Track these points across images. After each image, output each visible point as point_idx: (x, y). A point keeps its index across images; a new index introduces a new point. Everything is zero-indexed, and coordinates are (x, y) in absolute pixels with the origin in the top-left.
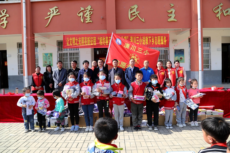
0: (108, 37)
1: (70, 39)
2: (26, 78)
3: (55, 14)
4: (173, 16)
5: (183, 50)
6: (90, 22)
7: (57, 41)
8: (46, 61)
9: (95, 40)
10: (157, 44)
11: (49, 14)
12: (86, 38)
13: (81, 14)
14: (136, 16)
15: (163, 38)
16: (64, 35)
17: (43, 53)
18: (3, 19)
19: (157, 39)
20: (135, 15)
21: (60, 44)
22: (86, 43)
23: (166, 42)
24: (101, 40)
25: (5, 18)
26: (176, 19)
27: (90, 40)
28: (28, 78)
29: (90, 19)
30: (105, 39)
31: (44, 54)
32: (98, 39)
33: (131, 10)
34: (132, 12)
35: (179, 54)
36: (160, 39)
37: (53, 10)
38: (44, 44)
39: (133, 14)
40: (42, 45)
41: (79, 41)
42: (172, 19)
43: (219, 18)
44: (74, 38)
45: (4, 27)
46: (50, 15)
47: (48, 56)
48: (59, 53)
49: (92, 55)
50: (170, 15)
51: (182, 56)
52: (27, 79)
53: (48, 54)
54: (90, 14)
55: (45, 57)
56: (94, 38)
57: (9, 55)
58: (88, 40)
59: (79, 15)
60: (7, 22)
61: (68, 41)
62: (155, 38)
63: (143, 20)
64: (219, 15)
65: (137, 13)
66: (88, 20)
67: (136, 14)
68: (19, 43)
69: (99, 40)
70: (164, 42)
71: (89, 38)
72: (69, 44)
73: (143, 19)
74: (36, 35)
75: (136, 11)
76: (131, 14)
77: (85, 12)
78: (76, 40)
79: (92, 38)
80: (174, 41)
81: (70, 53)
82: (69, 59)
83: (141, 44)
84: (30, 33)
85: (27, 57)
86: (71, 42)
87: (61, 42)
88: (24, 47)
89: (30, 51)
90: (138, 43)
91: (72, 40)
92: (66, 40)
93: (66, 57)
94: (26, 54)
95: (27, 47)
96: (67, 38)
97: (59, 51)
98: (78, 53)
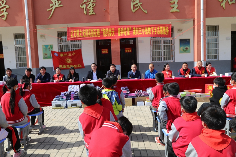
0: (111, 29)
1: (74, 31)
3: (57, 6)
4: (176, 6)
5: (189, 39)
6: (93, 14)
7: (57, 32)
8: (46, 53)
9: (99, 31)
10: (160, 34)
11: (51, 5)
12: (90, 30)
13: (84, 6)
14: (139, 7)
15: (166, 29)
16: (68, 28)
17: (42, 45)
18: (3, 11)
19: (160, 29)
20: (137, 7)
22: (89, 35)
23: (169, 32)
24: (105, 32)
25: (4, 9)
26: (179, 10)
27: (94, 32)
29: (93, 11)
30: (108, 30)
31: (44, 46)
32: (102, 30)
33: (134, 1)
34: (135, 3)
35: (184, 44)
36: (163, 29)
37: (55, 2)
38: (44, 36)
39: (136, 6)
40: (41, 36)
41: (83, 33)
42: (175, 10)
43: (224, 7)
44: (78, 30)
45: (4, 19)
46: (52, 7)
47: (48, 47)
48: (60, 44)
49: (94, 46)
50: (172, 6)
51: (187, 46)
53: (48, 46)
54: (92, 6)
55: (45, 49)
56: (98, 29)
57: (5, 47)
58: (92, 32)
59: (82, 7)
60: (7, 13)
61: (72, 33)
62: (157, 28)
63: (146, 12)
64: (223, 4)
65: (139, 4)
66: (91, 12)
67: (139, 6)
68: (16, 34)
69: (103, 32)
70: (166, 32)
71: (93, 30)
72: (73, 36)
73: (145, 10)
74: (38, 27)
75: (139, 2)
76: (134, 5)
77: (88, 4)
78: (80, 32)
79: (96, 30)
80: (179, 30)
81: (71, 45)
82: (70, 50)
83: (143, 34)
84: (33, 25)
85: (31, 49)
86: (75, 34)
87: (62, 33)
88: (28, 39)
89: (34, 44)
90: (141, 34)
91: (76, 32)
92: (70, 32)
93: (67, 49)
94: (30, 47)
95: (30, 39)
96: (72, 31)
97: (60, 43)
98: (80, 44)
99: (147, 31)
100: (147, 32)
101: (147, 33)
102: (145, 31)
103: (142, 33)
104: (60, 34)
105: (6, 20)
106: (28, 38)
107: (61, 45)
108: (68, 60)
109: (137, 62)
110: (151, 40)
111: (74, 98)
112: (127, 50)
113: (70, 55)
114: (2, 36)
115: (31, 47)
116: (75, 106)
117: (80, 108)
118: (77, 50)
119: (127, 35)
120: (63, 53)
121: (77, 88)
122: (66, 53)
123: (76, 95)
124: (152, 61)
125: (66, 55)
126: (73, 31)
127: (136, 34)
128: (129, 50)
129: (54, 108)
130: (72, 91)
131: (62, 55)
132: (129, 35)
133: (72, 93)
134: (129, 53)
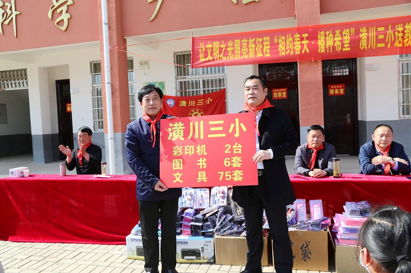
0: (299, 36)
1: (208, 46)
2: (111, 138)
6: (255, 1)
7: (175, 53)
9: (268, 43)
12: (247, 41)
16: (193, 38)
18: (62, 11)
21: (183, 61)
22: (244, 52)
24: (284, 43)
25: (64, 8)
27: (256, 45)
28: (115, 139)
30: (291, 39)
32: (276, 41)
38: (146, 63)
40: (141, 64)
41: (228, 49)
44: (218, 42)
45: (64, 28)
48: (179, 80)
52: (113, 140)
56: (265, 39)
57: (74, 89)
58: (250, 46)
60: (68, 16)
61: (204, 49)
68: (94, 61)
69: (278, 43)
71: (254, 40)
72: (206, 57)
74: (130, 40)
78: (222, 46)
79: (260, 40)
81: (204, 81)
82: (202, 93)
83: (389, 46)
84: (117, 37)
85: (112, 90)
86: (209, 53)
87: (184, 55)
88: (105, 68)
89: (118, 78)
90: (382, 45)
91: (212, 48)
92: (199, 49)
93: (195, 90)
94: (110, 85)
95: (111, 68)
96: (202, 45)
97: (179, 77)
98: (223, 79)
99: (402, 35)
100: (400, 39)
101: (400, 43)
102: (395, 36)
103: (386, 44)
104: (180, 59)
105: (66, 30)
106: (106, 65)
107: (181, 82)
108: (195, 113)
109: (360, 119)
110: (401, 63)
111: (192, 232)
112: (334, 89)
113: (200, 102)
114: (70, 68)
115: (112, 86)
116: (194, 257)
117: (207, 263)
118: (217, 92)
119: (344, 50)
120: (187, 99)
121: (202, 199)
122: (192, 98)
123: (197, 220)
124: (402, 116)
125: (192, 103)
126: (205, 45)
127: (367, 46)
128: (339, 89)
129: (131, 256)
130: (188, 206)
131: (184, 103)
132: (349, 49)
133: (187, 214)
134: (338, 97)
